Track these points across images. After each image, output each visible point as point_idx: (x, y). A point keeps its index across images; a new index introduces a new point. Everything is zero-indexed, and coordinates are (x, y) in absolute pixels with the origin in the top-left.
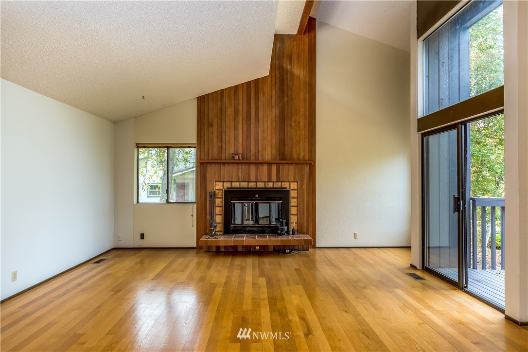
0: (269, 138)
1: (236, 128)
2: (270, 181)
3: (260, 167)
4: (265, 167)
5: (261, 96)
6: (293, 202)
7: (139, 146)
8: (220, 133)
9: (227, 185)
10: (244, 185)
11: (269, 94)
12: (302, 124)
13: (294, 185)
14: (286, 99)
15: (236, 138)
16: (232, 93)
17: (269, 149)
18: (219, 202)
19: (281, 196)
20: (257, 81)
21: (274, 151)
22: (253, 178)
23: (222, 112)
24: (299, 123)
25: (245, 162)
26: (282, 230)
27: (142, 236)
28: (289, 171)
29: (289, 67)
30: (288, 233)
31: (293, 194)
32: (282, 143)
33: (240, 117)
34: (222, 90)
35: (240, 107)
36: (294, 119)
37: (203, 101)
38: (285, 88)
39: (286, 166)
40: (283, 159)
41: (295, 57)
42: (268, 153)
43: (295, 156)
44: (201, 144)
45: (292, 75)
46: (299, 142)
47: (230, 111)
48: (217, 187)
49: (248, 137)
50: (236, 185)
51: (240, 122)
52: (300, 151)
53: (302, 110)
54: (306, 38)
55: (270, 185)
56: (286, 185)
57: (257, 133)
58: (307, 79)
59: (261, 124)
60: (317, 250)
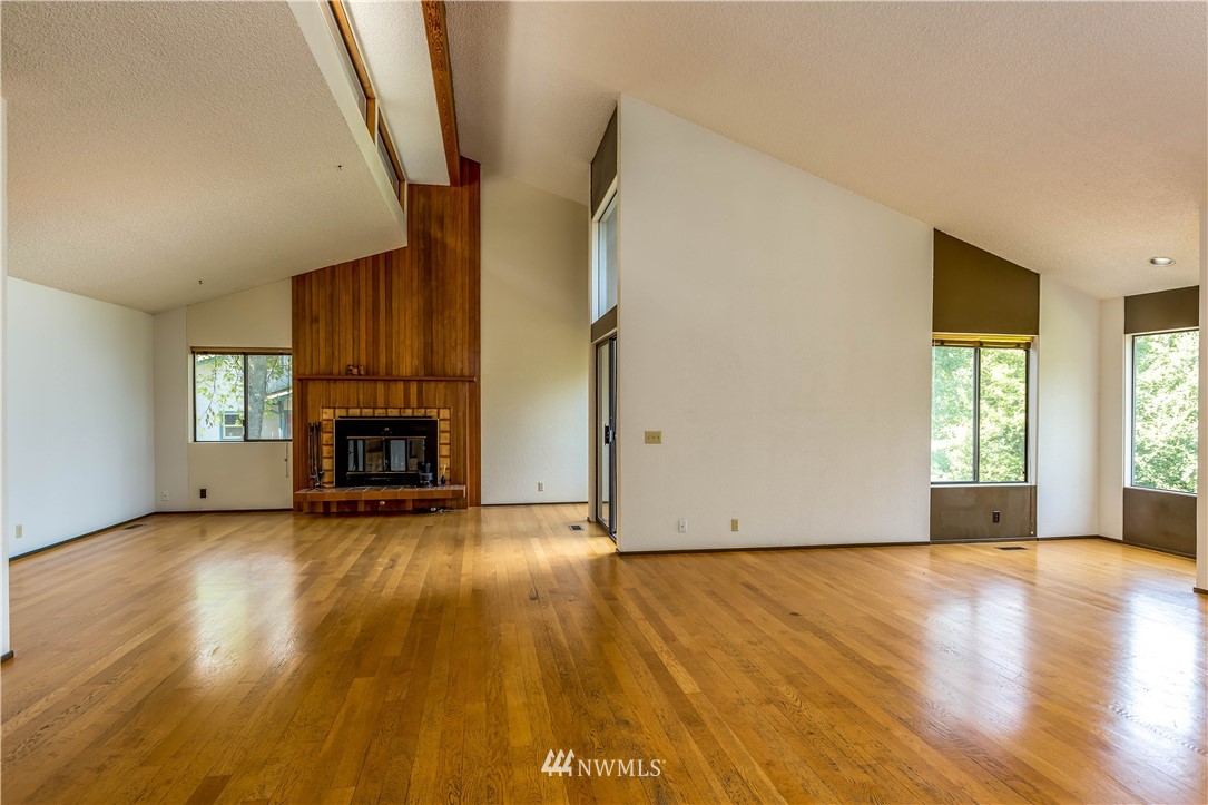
0: (408, 342)
1: (356, 326)
2: (407, 406)
3: (392, 385)
4: (401, 386)
5: (395, 280)
6: (443, 438)
7: (195, 351)
8: (331, 334)
9: (340, 413)
10: (367, 412)
11: (407, 278)
12: (459, 321)
13: (445, 413)
14: (434, 283)
15: (356, 341)
16: (350, 271)
17: (408, 358)
18: (327, 437)
19: (428, 428)
20: (388, 255)
21: (416, 362)
22: (381, 401)
23: (332, 300)
24: (455, 319)
25: (370, 376)
26: (424, 478)
27: (203, 493)
28: (437, 391)
29: (439, 235)
30: (434, 482)
31: (443, 426)
32: (429, 348)
33: (363, 310)
34: (333, 267)
35: (363, 295)
36: (447, 315)
37: (300, 282)
38: (433, 267)
39: (432, 385)
40: (430, 373)
41: (447, 221)
42: (407, 364)
43: (449, 370)
44: (296, 351)
45: (444, 247)
46: (455, 349)
47: (346, 300)
48: (325, 417)
49: (375, 341)
50: (355, 412)
51: (363, 317)
52: (458, 363)
53: (459, 300)
54: (465, 192)
55: (409, 412)
56: (433, 413)
57: (389, 336)
58: (467, 253)
59: (395, 320)
60: (483, 510)
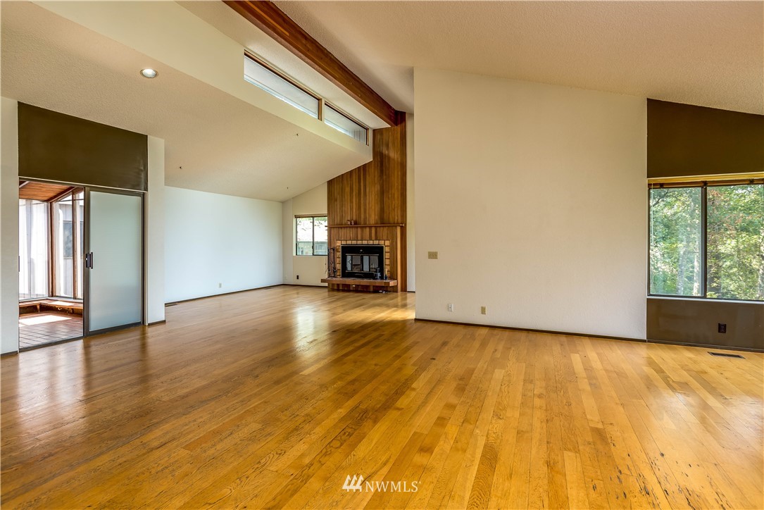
0: (373, 208)
1: (351, 202)
2: (371, 239)
3: (364, 229)
4: (368, 229)
5: (367, 177)
6: (387, 256)
7: (297, 217)
8: (342, 206)
9: (344, 243)
10: (354, 242)
11: (373, 174)
12: (396, 196)
13: (387, 243)
14: (384, 177)
15: (352, 209)
16: (349, 176)
17: (373, 216)
18: (339, 254)
19: (379, 250)
20: (364, 166)
21: (377, 217)
22: (359, 237)
23: (342, 190)
24: (394, 194)
25: (356, 224)
26: (376, 275)
27: (298, 277)
28: (384, 232)
29: (387, 152)
30: (382, 278)
31: (387, 249)
32: (382, 210)
33: (354, 193)
34: (343, 175)
35: (354, 186)
36: (390, 192)
37: (330, 183)
38: (384, 169)
39: (382, 228)
40: (384, 222)
41: (390, 145)
42: (373, 218)
43: (391, 221)
44: (330, 214)
45: (389, 158)
46: (394, 210)
47: (348, 189)
48: (338, 245)
49: (359, 208)
50: (349, 242)
51: (354, 197)
52: (396, 217)
53: (396, 184)
54: (398, 128)
55: (371, 242)
56: (382, 242)
57: (365, 205)
58: (399, 160)
59: (368, 197)
60: (408, 295)
